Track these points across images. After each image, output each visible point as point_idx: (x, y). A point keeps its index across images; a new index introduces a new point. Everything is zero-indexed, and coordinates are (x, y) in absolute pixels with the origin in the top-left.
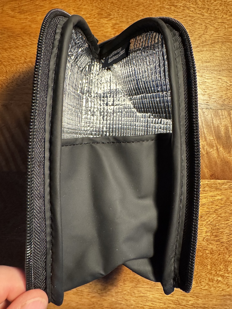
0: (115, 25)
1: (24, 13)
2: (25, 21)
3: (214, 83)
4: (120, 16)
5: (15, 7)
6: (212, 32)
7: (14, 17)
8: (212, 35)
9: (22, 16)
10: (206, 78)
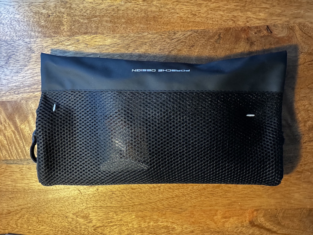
0: (90, 222)
1: (164, 227)
2: (163, 220)
3: (4, 182)
4: (86, 230)
5: (172, 231)
6: (11, 222)
7: (173, 223)
8: (12, 219)
9: (165, 224)
10: (11, 185)
